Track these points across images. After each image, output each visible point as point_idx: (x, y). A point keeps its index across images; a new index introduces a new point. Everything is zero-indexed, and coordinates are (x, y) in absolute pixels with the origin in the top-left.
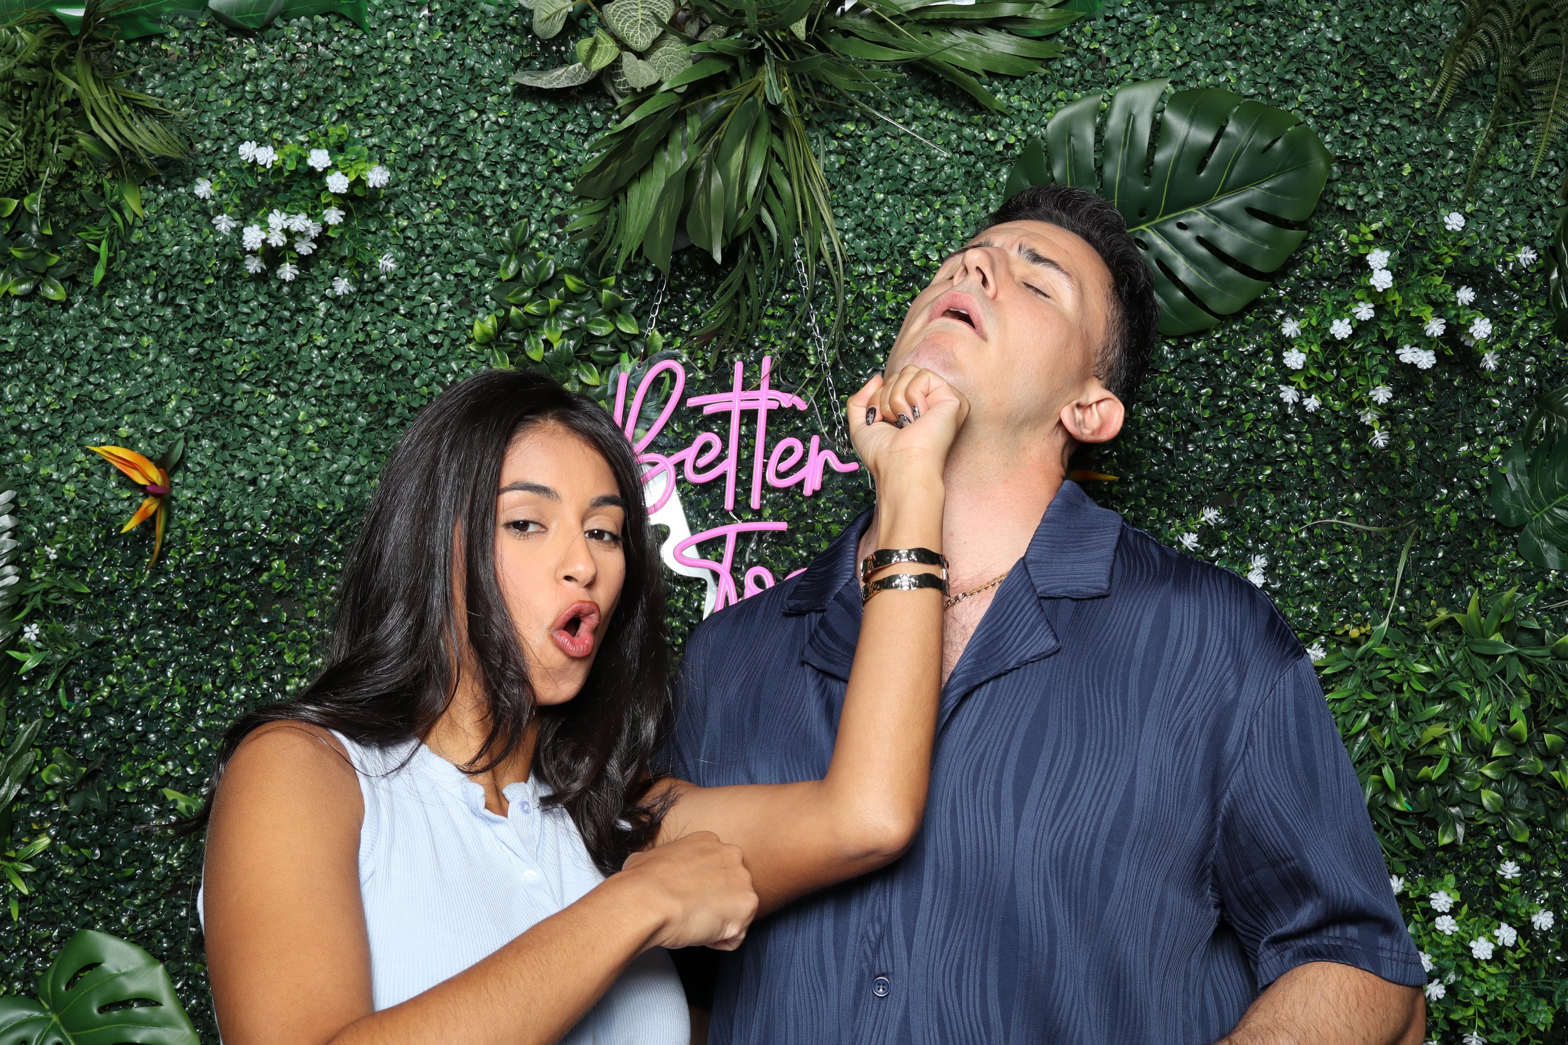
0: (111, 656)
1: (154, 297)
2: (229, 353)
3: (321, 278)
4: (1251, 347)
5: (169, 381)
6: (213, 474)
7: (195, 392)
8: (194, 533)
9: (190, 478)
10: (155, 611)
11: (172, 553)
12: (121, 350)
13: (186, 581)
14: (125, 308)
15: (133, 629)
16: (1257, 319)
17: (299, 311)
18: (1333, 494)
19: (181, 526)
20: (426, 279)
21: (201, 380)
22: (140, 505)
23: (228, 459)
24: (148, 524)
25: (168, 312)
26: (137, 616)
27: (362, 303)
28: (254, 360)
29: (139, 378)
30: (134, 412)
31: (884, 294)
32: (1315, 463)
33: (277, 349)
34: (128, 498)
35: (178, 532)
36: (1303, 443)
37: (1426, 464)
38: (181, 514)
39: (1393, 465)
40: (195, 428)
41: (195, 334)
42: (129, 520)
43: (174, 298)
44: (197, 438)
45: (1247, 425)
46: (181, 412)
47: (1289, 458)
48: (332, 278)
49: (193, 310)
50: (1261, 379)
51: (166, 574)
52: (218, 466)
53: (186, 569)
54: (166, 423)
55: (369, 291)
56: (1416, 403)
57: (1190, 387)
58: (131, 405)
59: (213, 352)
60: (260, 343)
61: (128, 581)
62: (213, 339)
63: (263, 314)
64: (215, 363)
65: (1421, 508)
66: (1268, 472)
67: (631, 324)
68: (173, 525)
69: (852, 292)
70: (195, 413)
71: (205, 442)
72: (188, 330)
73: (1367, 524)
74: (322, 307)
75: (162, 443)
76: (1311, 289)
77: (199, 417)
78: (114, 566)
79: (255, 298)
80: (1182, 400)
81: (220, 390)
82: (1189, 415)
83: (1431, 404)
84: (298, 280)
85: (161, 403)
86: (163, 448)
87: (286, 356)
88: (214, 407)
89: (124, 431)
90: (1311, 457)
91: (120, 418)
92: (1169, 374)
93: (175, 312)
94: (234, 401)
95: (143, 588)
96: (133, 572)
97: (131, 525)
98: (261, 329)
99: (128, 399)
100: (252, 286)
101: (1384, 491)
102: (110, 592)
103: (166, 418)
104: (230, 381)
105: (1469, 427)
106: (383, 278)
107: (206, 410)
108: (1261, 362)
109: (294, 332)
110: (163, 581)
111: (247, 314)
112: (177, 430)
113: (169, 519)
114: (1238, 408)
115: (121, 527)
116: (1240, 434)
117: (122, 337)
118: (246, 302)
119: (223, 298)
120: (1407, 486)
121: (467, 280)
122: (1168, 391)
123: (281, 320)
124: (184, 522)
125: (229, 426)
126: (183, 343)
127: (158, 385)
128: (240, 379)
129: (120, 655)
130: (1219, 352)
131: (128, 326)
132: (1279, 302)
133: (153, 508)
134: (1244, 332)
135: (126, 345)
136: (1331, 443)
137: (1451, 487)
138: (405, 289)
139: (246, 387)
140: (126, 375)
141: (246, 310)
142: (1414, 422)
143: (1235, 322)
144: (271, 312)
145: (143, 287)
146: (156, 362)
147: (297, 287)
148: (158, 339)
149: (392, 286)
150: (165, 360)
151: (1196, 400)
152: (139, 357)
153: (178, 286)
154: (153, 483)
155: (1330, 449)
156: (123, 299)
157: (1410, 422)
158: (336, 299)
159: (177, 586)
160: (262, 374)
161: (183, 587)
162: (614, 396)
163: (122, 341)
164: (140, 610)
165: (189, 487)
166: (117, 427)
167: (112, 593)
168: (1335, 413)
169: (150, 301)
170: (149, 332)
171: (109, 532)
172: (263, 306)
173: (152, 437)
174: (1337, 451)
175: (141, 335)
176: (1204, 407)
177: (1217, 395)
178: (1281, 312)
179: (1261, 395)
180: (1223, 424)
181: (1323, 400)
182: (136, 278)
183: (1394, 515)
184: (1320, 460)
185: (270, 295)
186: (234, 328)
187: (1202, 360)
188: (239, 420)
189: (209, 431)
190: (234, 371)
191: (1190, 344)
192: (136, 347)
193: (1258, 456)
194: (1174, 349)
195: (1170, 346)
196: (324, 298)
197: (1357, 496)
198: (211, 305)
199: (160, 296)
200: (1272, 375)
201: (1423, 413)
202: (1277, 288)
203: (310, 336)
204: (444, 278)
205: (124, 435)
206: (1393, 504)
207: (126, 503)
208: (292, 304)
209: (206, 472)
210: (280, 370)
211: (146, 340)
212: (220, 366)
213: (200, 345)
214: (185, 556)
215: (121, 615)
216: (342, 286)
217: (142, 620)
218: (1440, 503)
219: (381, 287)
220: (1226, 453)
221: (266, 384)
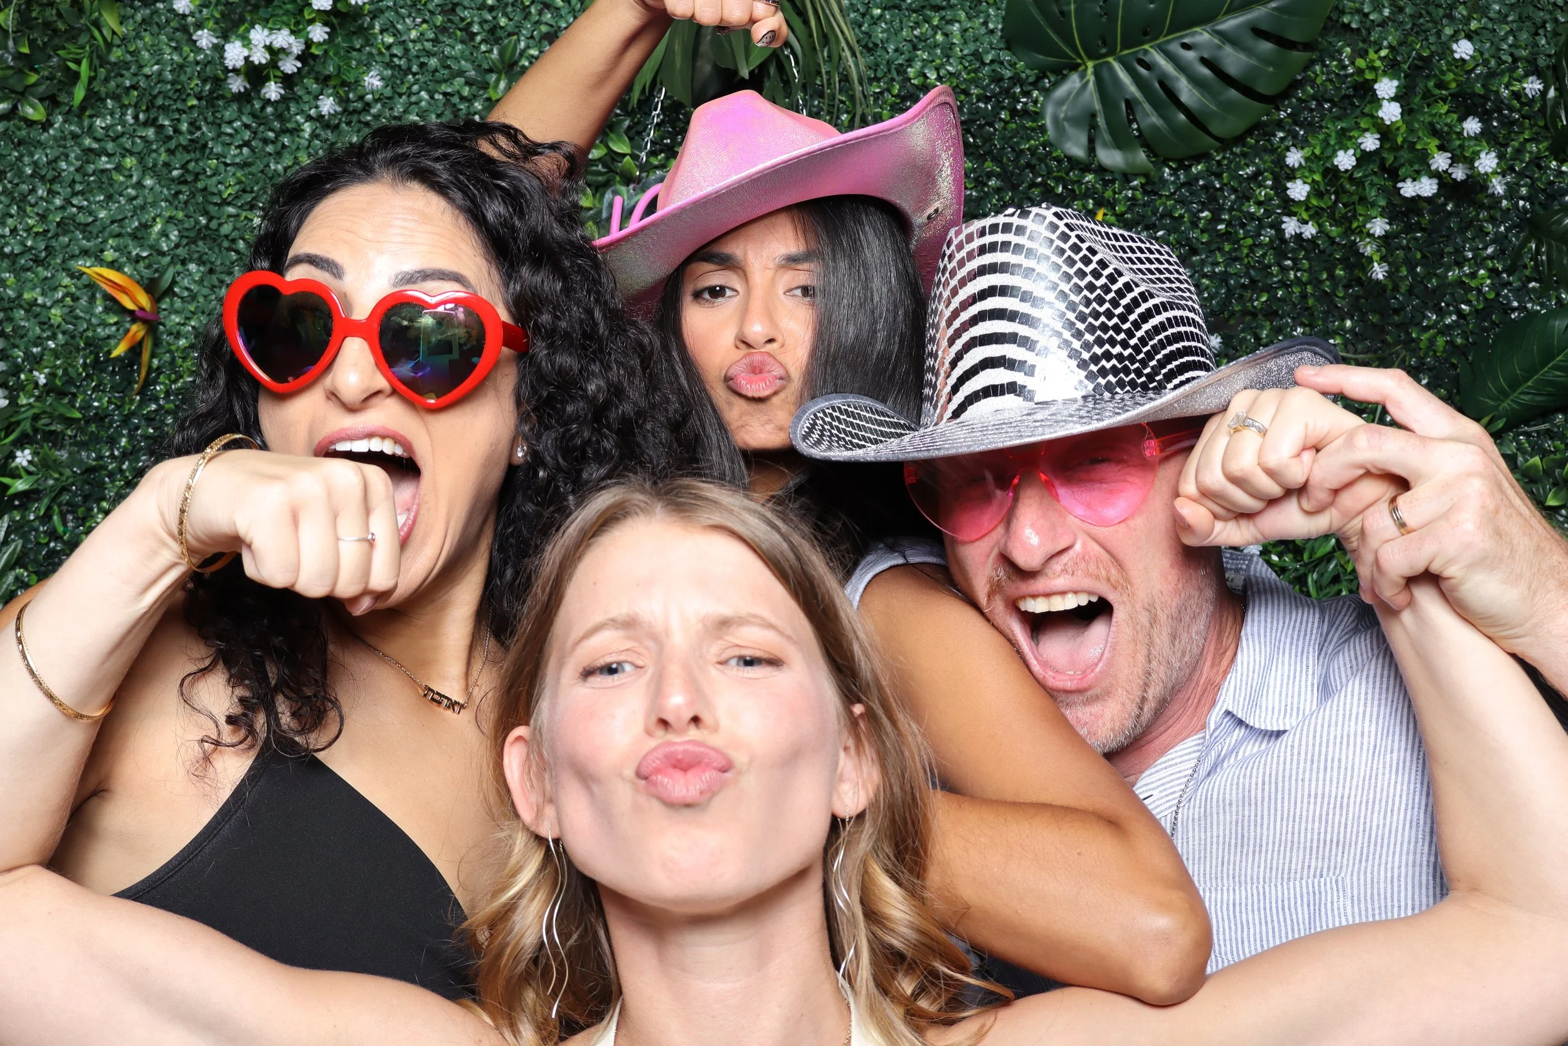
0: (104, 483)
1: (136, 117)
2: (214, 175)
3: (306, 98)
4: (1250, 170)
5: (154, 204)
6: (201, 300)
7: (180, 215)
8: (184, 359)
9: (178, 303)
10: (146, 437)
11: (162, 378)
12: (103, 171)
13: (177, 406)
14: (107, 129)
15: (125, 455)
16: (1257, 142)
17: (284, 131)
18: (1325, 320)
19: (169, 351)
20: (413, 99)
21: (186, 203)
22: (127, 331)
23: (216, 283)
24: (135, 350)
25: (150, 133)
26: (129, 442)
27: (348, 124)
28: (239, 182)
29: (122, 200)
30: (119, 235)
31: (880, 114)
32: (1309, 289)
33: (262, 172)
34: (116, 324)
35: (167, 357)
36: (1298, 270)
37: (1416, 290)
38: (171, 339)
39: (1385, 291)
40: (181, 252)
41: (178, 155)
42: (117, 345)
43: (155, 119)
44: (184, 262)
45: (1245, 251)
46: (167, 236)
47: (1283, 284)
48: (316, 98)
49: (177, 131)
50: (1259, 204)
51: (156, 399)
52: (206, 291)
53: (177, 395)
54: (151, 247)
55: (355, 112)
56: (1409, 229)
57: (1188, 211)
58: (115, 228)
59: (197, 175)
60: (245, 165)
61: (118, 407)
62: (197, 161)
63: (247, 135)
64: (200, 185)
65: (1409, 334)
66: (1264, 299)
67: (624, 143)
68: (160, 351)
69: (848, 112)
70: (181, 237)
71: (192, 267)
72: (171, 152)
73: (1355, 352)
74: (307, 128)
75: (148, 267)
76: (1312, 110)
77: (184, 241)
78: (103, 391)
79: (239, 118)
80: (1181, 224)
81: (205, 213)
82: (1188, 239)
83: (1422, 230)
84: (284, 99)
85: (145, 226)
86: (146, 273)
87: (271, 179)
88: (200, 230)
89: (109, 255)
90: (1305, 284)
91: (105, 241)
92: (1168, 198)
93: (157, 133)
94: (220, 225)
95: (133, 414)
96: (122, 399)
97: (119, 350)
98: (245, 150)
99: (113, 222)
100: (235, 107)
101: (1373, 318)
102: (101, 418)
103: (151, 241)
104: (216, 204)
105: (1459, 251)
106: (369, 97)
107: (192, 234)
108: (1260, 186)
109: (278, 154)
110: (154, 407)
111: (230, 135)
112: (163, 254)
113: (157, 343)
114: (1236, 233)
115: (109, 352)
116: (1237, 259)
117: (104, 159)
118: (230, 123)
119: (205, 119)
120: (1396, 311)
121: (455, 100)
122: (1168, 214)
123: (266, 141)
124: (173, 348)
125: (216, 250)
126: (166, 165)
127: (143, 208)
128: (225, 203)
129: (113, 481)
130: (1219, 176)
131: (110, 146)
132: (1280, 125)
133: (141, 334)
134: (1244, 155)
135: (109, 166)
136: (1326, 269)
137: (1441, 313)
138: (391, 109)
139: (231, 210)
140: (109, 198)
141: (229, 131)
142: (1407, 249)
143: (1237, 146)
144: (255, 133)
145: (124, 107)
146: (139, 185)
147: (281, 107)
148: (141, 161)
149: (379, 106)
150: (148, 182)
151: (1194, 224)
152: (122, 178)
153: (160, 107)
154: (142, 309)
155: (1325, 276)
156: (104, 119)
157: (1403, 248)
158: (320, 117)
159: (168, 412)
160: (248, 197)
161: (174, 413)
162: (609, 218)
163: (104, 162)
164: (131, 437)
165: (177, 312)
166: (102, 251)
167: (102, 419)
168: (1332, 241)
169: (131, 121)
170: (131, 153)
171: (97, 357)
172: (247, 126)
173: (137, 262)
174: (1332, 276)
175: (124, 156)
176: (1203, 231)
177: (1215, 219)
178: (1281, 135)
179: (1259, 219)
180: (1220, 249)
181: (1320, 226)
182: (116, 98)
183: (1384, 341)
184: (1315, 287)
185: (253, 115)
186: (218, 149)
187: (1201, 183)
188: (226, 244)
189: (196, 256)
190: (220, 193)
191: (1190, 166)
192: (119, 168)
193: (1253, 282)
194: (1174, 172)
195: (1170, 168)
196: (309, 118)
197: (1348, 323)
198: (194, 125)
199: (141, 116)
200: (1271, 199)
201: (1417, 239)
202: (1278, 109)
203: (296, 158)
204: (432, 97)
205: (110, 259)
206: (1383, 331)
207: (114, 328)
208: (277, 125)
209: (193, 297)
210: (265, 192)
211: (129, 162)
212: (205, 189)
213: (184, 167)
214: (175, 382)
215: (112, 442)
216: (328, 105)
217: (134, 447)
218: (1428, 328)
219: (368, 106)
220: (1224, 278)
221: (252, 207)
